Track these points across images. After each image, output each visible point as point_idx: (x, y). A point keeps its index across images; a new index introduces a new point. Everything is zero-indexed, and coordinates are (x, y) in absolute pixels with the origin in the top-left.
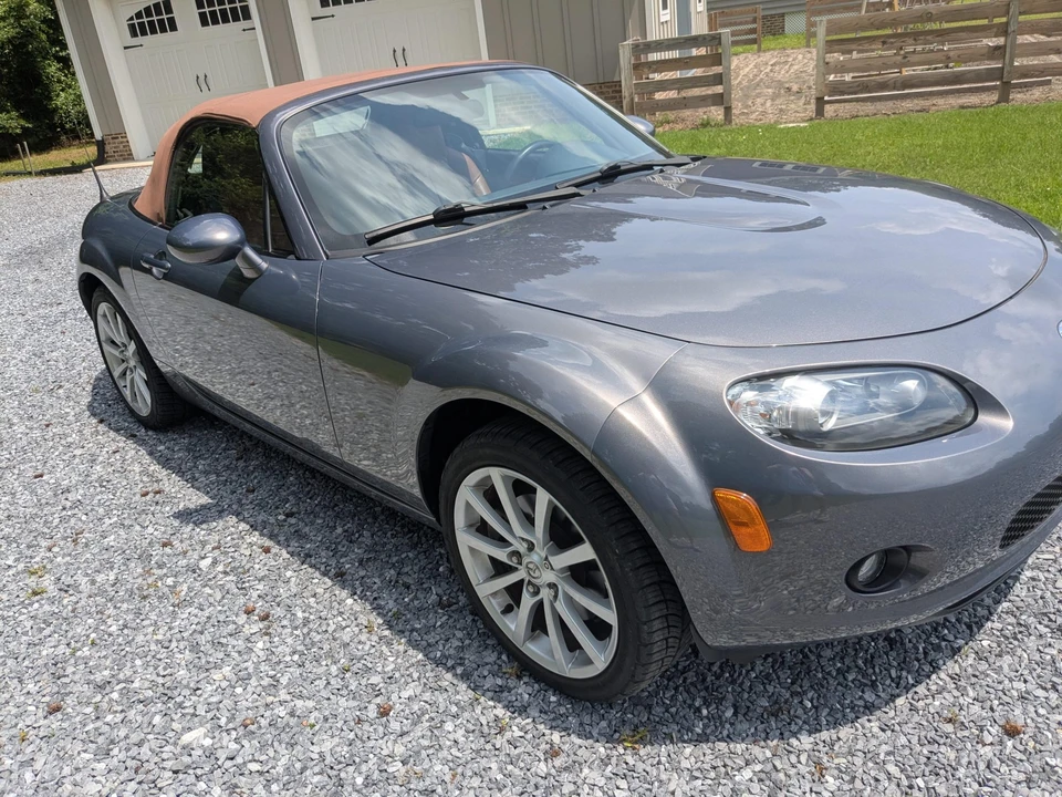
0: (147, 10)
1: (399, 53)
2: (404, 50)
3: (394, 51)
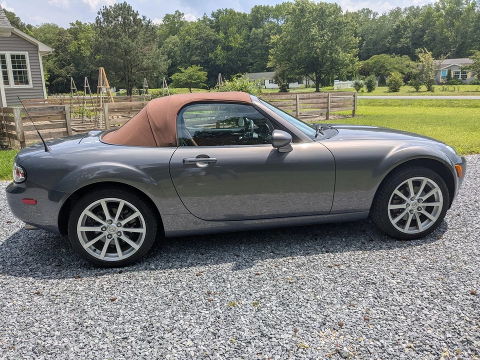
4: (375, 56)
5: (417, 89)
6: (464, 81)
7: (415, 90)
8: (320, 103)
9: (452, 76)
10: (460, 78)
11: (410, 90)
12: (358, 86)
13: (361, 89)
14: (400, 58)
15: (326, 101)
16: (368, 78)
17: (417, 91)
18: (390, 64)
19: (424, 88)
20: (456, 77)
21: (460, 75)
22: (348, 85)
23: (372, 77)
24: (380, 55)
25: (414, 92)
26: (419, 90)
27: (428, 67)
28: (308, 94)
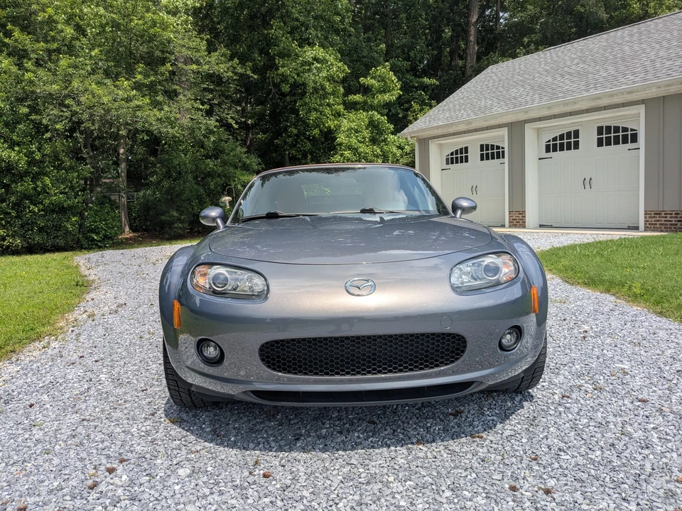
0: (457, 151)
1: (587, 181)
2: (591, 179)
3: (585, 179)
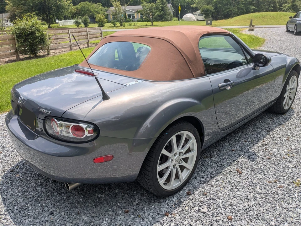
4: (81, 3)
5: (115, 25)
6: (134, 20)
7: (114, 26)
8: (84, 35)
9: (127, 17)
10: (131, 18)
11: (111, 26)
12: (77, 24)
13: (80, 25)
14: (96, 4)
15: (86, 34)
16: (84, 17)
17: (115, 26)
18: (92, 8)
19: (118, 24)
20: (129, 17)
21: (131, 16)
22: (70, 23)
23: (86, 17)
24: (85, 2)
25: (113, 27)
26: (116, 26)
27: (119, 11)
28: (75, 29)
